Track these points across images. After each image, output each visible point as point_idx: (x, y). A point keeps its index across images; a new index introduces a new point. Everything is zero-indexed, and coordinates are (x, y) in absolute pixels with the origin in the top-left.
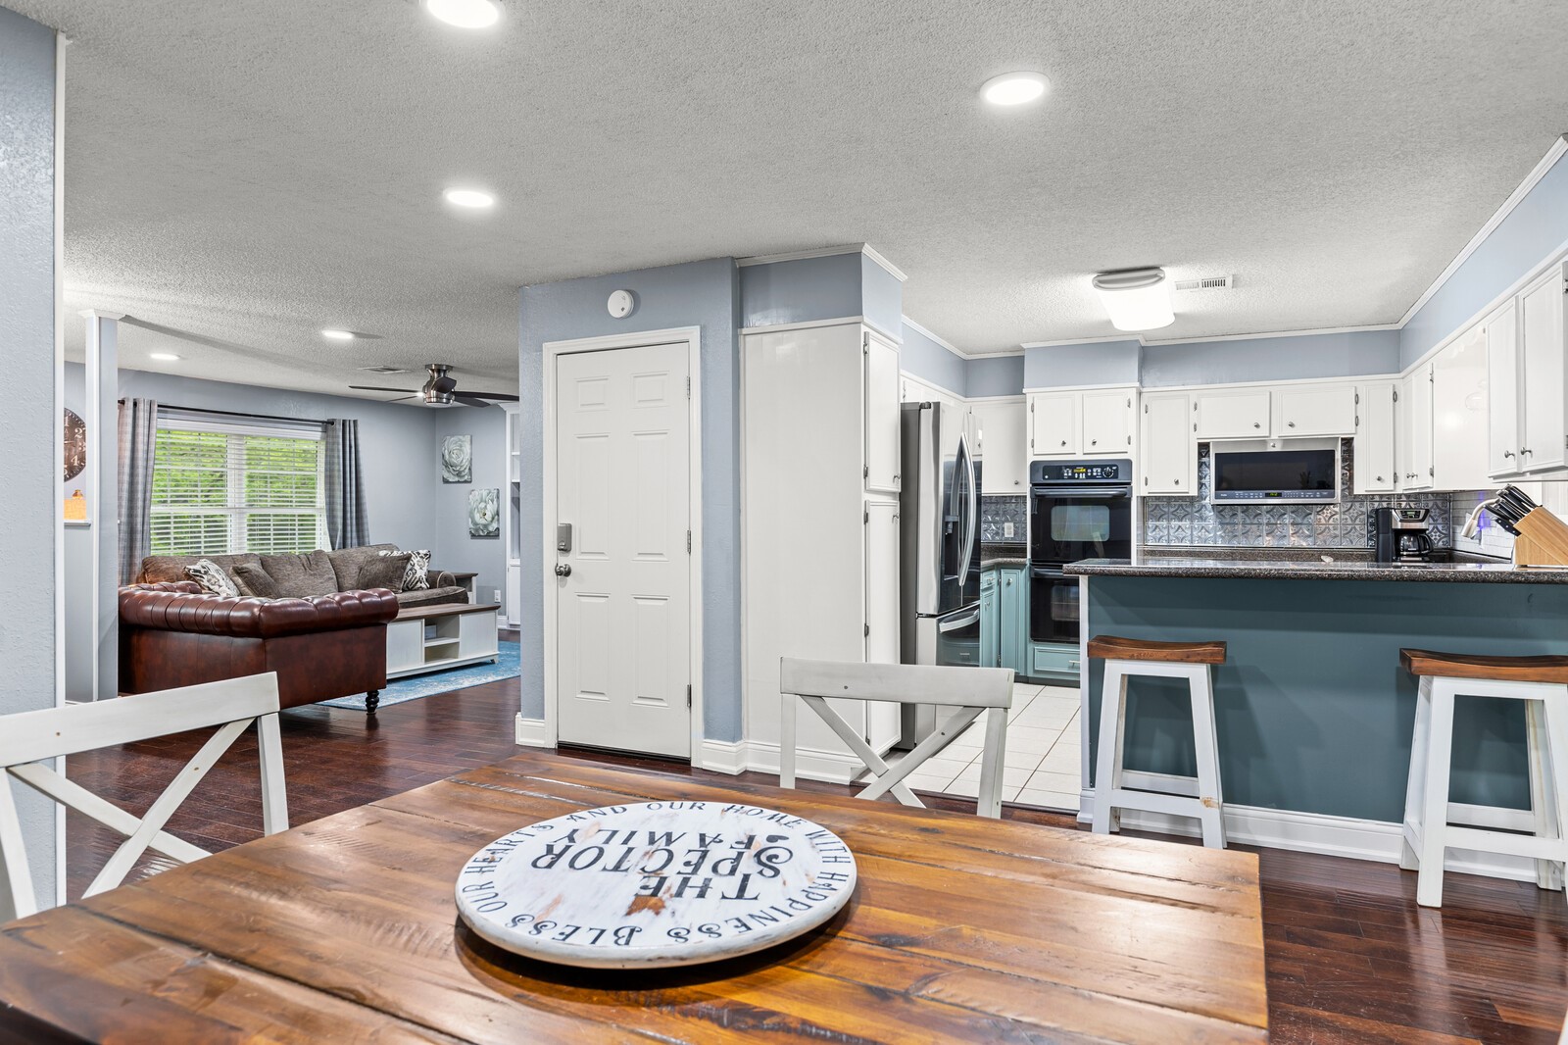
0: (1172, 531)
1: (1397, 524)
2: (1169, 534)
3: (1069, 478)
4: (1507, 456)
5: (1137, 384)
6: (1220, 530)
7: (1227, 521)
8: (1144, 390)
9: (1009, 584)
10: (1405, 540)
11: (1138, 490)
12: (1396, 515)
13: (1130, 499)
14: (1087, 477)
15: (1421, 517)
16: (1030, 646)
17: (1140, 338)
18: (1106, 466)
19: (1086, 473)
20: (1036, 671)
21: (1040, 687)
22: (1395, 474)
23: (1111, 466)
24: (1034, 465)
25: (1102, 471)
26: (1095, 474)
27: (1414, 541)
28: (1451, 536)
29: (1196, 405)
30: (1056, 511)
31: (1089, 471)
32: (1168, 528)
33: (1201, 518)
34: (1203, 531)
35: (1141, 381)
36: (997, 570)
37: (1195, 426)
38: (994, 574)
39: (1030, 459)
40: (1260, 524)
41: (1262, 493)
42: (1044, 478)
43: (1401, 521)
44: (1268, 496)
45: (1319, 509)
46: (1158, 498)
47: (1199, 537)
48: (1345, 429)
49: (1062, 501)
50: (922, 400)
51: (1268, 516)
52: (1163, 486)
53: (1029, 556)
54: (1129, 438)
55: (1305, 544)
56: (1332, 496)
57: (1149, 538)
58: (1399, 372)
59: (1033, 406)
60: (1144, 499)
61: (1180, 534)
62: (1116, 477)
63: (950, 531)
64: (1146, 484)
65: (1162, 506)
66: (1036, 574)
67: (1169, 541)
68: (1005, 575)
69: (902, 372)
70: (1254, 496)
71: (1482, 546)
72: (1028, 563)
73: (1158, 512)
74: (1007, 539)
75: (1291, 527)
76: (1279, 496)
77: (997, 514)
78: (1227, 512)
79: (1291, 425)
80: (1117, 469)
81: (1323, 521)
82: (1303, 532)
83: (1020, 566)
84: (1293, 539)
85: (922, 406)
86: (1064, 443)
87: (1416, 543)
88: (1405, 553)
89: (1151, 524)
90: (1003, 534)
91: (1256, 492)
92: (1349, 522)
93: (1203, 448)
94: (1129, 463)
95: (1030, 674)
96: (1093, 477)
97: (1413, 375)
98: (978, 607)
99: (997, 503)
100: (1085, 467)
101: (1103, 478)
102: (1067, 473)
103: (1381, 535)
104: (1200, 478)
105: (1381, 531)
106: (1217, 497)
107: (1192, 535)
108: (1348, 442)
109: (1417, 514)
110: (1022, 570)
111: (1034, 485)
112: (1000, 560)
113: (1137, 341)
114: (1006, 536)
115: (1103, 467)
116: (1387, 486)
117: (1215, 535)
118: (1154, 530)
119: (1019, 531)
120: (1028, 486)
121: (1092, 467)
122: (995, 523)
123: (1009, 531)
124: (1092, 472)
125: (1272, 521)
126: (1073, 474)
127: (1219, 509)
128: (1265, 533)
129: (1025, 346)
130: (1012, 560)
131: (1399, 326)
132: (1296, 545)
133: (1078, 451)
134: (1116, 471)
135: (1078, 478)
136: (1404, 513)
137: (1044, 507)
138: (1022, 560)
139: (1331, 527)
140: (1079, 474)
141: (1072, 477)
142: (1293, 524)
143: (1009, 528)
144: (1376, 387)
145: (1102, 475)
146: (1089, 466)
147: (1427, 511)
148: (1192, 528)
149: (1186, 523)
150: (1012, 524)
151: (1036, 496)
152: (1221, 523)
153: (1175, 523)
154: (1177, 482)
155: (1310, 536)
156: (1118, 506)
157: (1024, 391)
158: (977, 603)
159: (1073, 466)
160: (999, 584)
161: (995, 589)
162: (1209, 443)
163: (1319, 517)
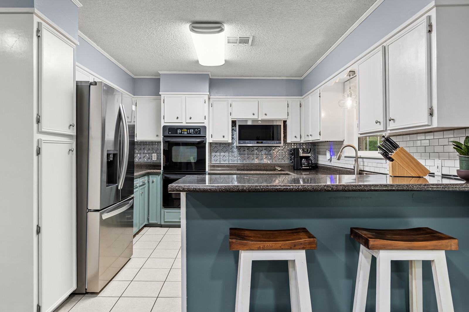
0: (221, 157)
1: (301, 154)
2: (220, 158)
3: (180, 133)
4: (376, 123)
5: (208, 93)
6: (239, 157)
7: (242, 153)
8: (211, 97)
9: (153, 182)
10: (304, 161)
11: (209, 140)
12: (301, 151)
13: (205, 143)
14: (188, 133)
15: (309, 152)
16: (163, 210)
17: (209, 73)
18: (196, 129)
19: (187, 131)
20: (165, 222)
21: (167, 229)
22: (300, 135)
23: (197, 129)
24: (164, 127)
25: (194, 131)
26: (191, 132)
27: (306, 161)
28: (316, 159)
29: (231, 105)
30: (174, 148)
31: (188, 130)
32: (220, 156)
33: (232, 152)
34: (233, 157)
35: (209, 92)
36: (148, 175)
37: (231, 113)
38: (146, 178)
39: (163, 124)
40: (253, 154)
41: (256, 142)
42: (169, 134)
43: (303, 153)
44: (258, 143)
45: (274, 148)
46: (216, 143)
47: (231, 159)
48: (284, 117)
49: (178, 144)
50: (91, 80)
51: (256, 151)
52: (218, 138)
53: (162, 169)
54: (205, 117)
55: (269, 162)
56: (280, 143)
57: (212, 160)
58: (302, 96)
59: (164, 100)
60: (210, 144)
61: (216, 158)
62: (200, 133)
63: (111, 159)
64: (212, 137)
65: (218, 146)
66: (165, 177)
67: (220, 161)
68: (152, 178)
69: (77, 63)
70: (253, 143)
71: (332, 163)
72: (162, 172)
73: (216, 149)
74: (154, 161)
75: (264, 155)
76: (262, 143)
77: (149, 149)
78: (242, 149)
79: (266, 115)
80: (200, 130)
81: (275, 153)
82: (269, 158)
83: (158, 174)
84: (265, 160)
85: (91, 84)
86: (178, 118)
87: (307, 161)
88: (303, 165)
89: (213, 154)
90: (152, 159)
91: (254, 141)
92: (284, 153)
93: (234, 123)
94: (205, 127)
95: (163, 223)
96: (190, 133)
97: (310, 96)
98: (133, 198)
99: (149, 145)
100: (186, 129)
101: (194, 134)
102: (179, 131)
103: (296, 159)
104: (232, 135)
105: (295, 157)
106: (239, 143)
107: (229, 159)
108: (285, 122)
109: (308, 150)
110: (159, 175)
111: (164, 136)
112: (149, 171)
113: (208, 75)
114: (153, 159)
115: (194, 129)
116: (298, 140)
117: (237, 159)
118: (214, 157)
119: (159, 158)
120: (162, 137)
121: (189, 129)
122: (149, 154)
123: (154, 157)
124: (190, 131)
125: (258, 153)
126: (182, 132)
127: (239, 148)
128: (255, 158)
129: (160, 72)
130: (155, 171)
131: (302, 78)
132: (266, 162)
133: (183, 122)
134: (200, 131)
135: (184, 134)
136: (303, 150)
137: (169, 147)
138: (159, 171)
139: (278, 155)
140: (184, 132)
141: (181, 133)
142: (265, 154)
143: (155, 156)
144: (294, 100)
145: (194, 133)
146: (188, 128)
147: (311, 149)
148: (229, 156)
149: (227, 154)
150: (156, 154)
151: (165, 141)
152: (239, 154)
153: (222, 154)
154: (224, 137)
155: (271, 159)
156: (201, 146)
157: (160, 93)
158: (132, 196)
159: (181, 128)
160: (149, 182)
161: (147, 185)
162: (236, 121)
163: (274, 151)
